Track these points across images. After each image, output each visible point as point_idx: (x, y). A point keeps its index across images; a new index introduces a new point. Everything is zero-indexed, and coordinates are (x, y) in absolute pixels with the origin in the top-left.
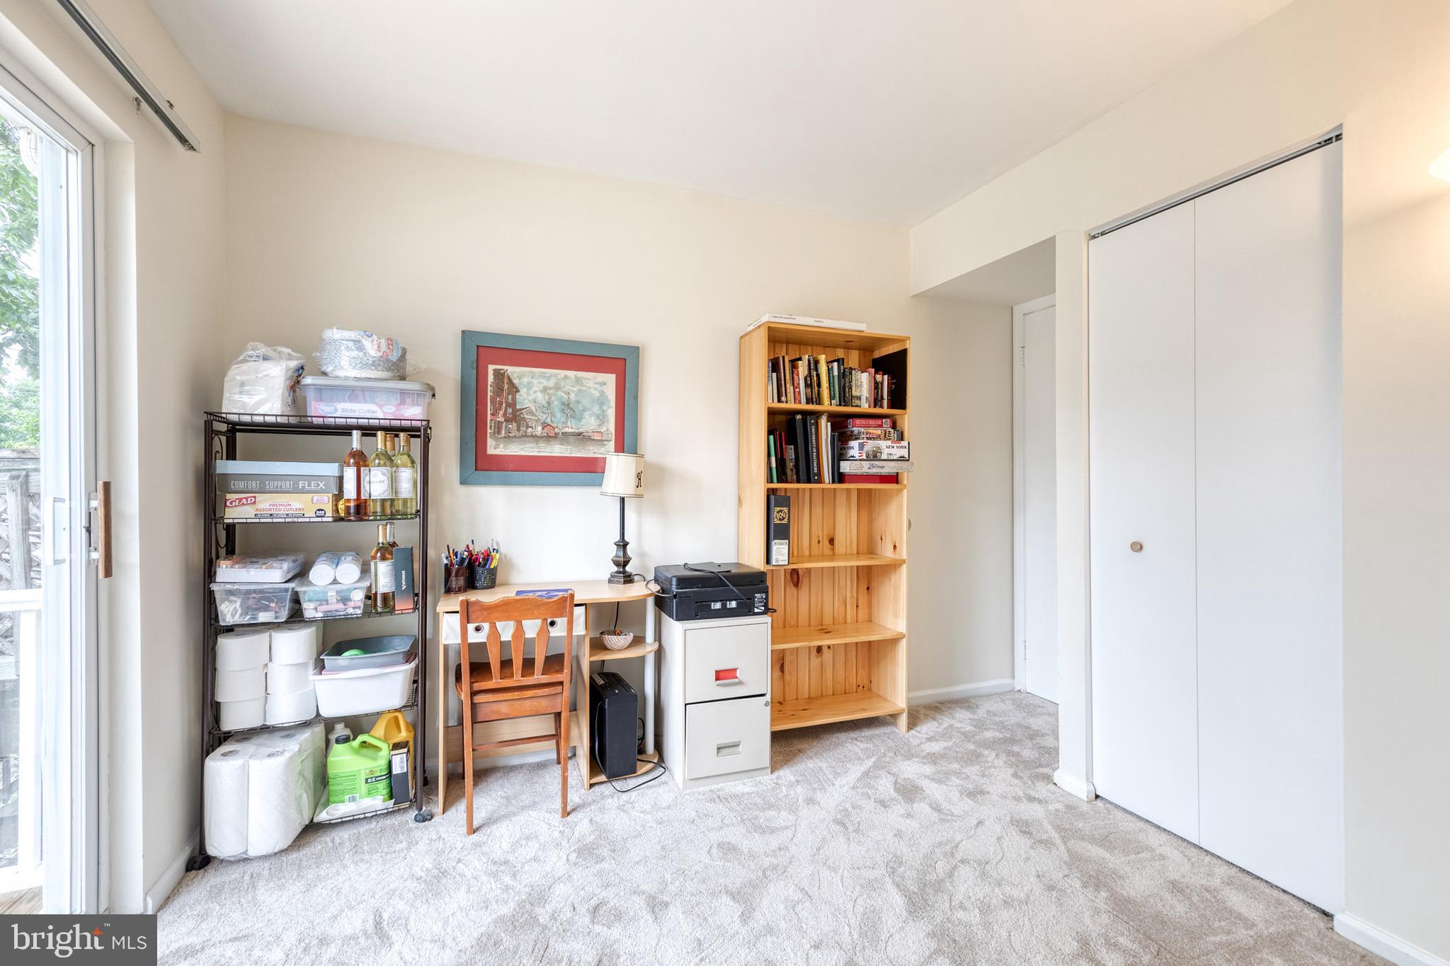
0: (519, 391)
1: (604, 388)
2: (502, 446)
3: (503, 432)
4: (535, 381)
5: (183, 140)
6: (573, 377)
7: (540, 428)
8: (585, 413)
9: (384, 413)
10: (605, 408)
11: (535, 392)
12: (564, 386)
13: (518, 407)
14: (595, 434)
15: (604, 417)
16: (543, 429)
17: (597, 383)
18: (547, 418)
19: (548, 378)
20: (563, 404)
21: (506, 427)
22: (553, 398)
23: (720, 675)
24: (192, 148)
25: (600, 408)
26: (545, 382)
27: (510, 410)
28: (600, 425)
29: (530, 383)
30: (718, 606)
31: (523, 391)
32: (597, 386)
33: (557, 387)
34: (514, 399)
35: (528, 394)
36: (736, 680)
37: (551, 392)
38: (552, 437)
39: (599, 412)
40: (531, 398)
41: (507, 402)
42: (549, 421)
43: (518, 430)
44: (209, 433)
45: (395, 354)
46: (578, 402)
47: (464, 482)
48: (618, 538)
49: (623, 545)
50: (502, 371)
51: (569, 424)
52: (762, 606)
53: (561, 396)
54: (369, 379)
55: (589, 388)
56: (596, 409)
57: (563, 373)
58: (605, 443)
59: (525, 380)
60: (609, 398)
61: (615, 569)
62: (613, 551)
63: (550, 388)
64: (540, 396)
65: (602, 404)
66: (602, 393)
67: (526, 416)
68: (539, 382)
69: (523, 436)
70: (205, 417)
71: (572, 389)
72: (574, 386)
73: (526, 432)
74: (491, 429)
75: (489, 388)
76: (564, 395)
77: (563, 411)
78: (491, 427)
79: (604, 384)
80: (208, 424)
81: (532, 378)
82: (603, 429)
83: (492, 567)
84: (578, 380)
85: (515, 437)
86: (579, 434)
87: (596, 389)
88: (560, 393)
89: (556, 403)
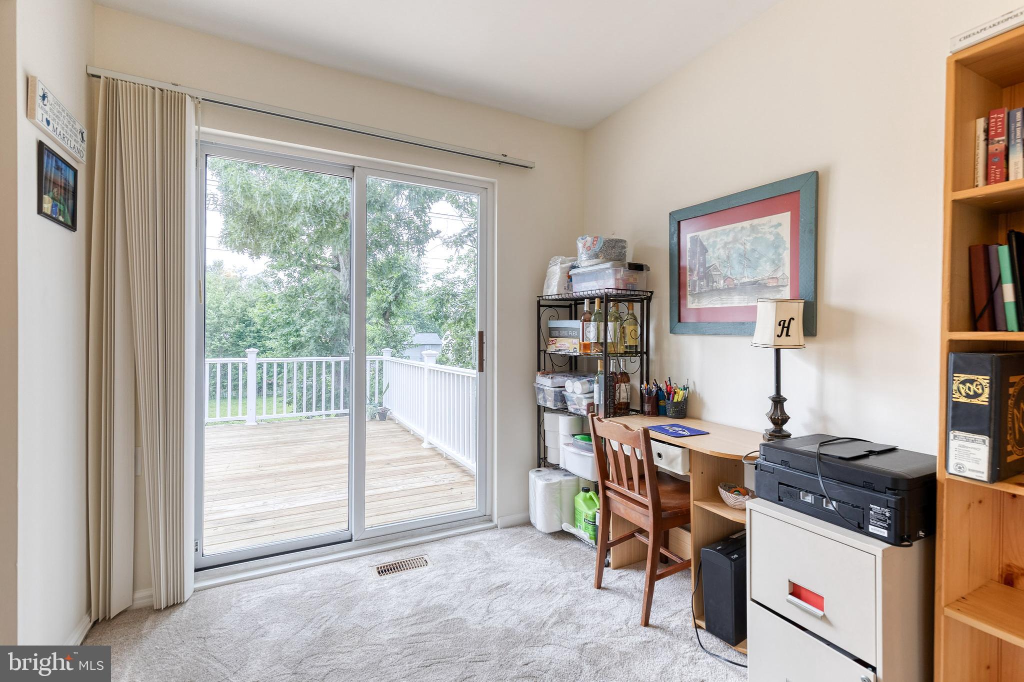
0: (707, 251)
1: (779, 230)
2: (696, 301)
3: (697, 289)
4: (718, 240)
6: (749, 227)
7: (722, 282)
8: (761, 261)
10: (781, 250)
11: (719, 249)
12: (741, 238)
13: (707, 266)
14: (770, 280)
15: (779, 261)
16: (724, 282)
17: (772, 227)
18: (727, 272)
19: (728, 235)
20: (740, 255)
21: (699, 284)
22: (732, 252)
23: (796, 591)
25: (776, 251)
26: (725, 238)
27: (702, 270)
28: (775, 271)
29: (715, 242)
30: (809, 499)
31: (710, 250)
32: (772, 229)
33: (735, 240)
34: (704, 260)
35: (714, 252)
36: (820, 613)
37: (730, 246)
38: (731, 289)
39: (774, 257)
40: (715, 255)
41: (699, 263)
42: (729, 274)
43: (708, 286)
44: (539, 306)
45: (597, 247)
46: (754, 250)
47: (672, 331)
48: (772, 392)
49: (778, 401)
50: (696, 237)
51: (746, 273)
53: (739, 249)
55: (765, 233)
56: (771, 254)
57: (739, 225)
58: (781, 289)
59: (711, 240)
60: (784, 239)
63: (729, 243)
64: (722, 251)
65: (777, 247)
66: (778, 235)
67: (713, 273)
68: (721, 240)
69: (710, 290)
70: (538, 299)
71: (748, 238)
72: (749, 236)
73: (712, 286)
74: (689, 287)
75: (688, 254)
76: (740, 246)
77: (740, 263)
78: (689, 285)
79: (780, 225)
80: (539, 302)
81: (716, 237)
82: (779, 274)
84: (753, 228)
85: (705, 292)
86: (755, 283)
87: (770, 233)
88: (738, 246)
89: (734, 255)
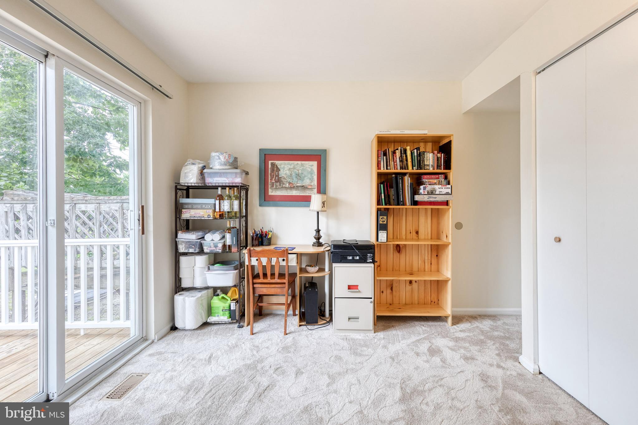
0: (280, 170)
1: (312, 167)
2: (274, 192)
3: (274, 186)
4: (286, 166)
5: (168, 96)
6: (300, 164)
7: (288, 184)
8: (305, 178)
9: (229, 181)
10: (313, 175)
11: (286, 170)
12: (297, 167)
13: (280, 177)
14: (309, 186)
15: (313, 179)
16: (289, 185)
17: (310, 166)
18: (290, 180)
19: (291, 165)
20: (296, 174)
21: (276, 184)
22: (293, 172)
23: (350, 287)
24: (170, 98)
25: (311, 175)
26: (290, 167)
27: (277, 178)
28: (311, 182)
29: (284, 167)
30: (351, 258)
31: (282, 170)
32: (310, 167)
33: (294, 168)
34: (278, 174)
35: (283, 171)
36: (357, 290)
37: (292, 170)
38: (292, 188)
39: (310, 177)
40: (284, 173)
41: (276, 175)
42: (291, 181)
43: (280, 185)
44: (176, 189)
45: (231, 160)
46: (302, 173)
47: (261, 205)
49: (318, 231)
50: (274, 163)
51: (299, 182)
52: (371, 259)
53: (296, 172)
54: (223, 169)
55: (307, 168)
56: (309, 176)
57: (296, 162)
58: (313, 189)
59: (282, 166)
60: (315, 171)
61: (315, 241)
62: (314, 233)
63: (292, 169)
64: (288, 172)
65: (311, 174)
66: (312, 169)
67: (283, 180)
68: (287, 167)
69: (281, 188)
70: (175, 185)
71: (300, 168)
72: (300, 167)
73: (282, 186)
74: (270, 185)
75: (269, 170)
76: (297, 171)
77: (296, 177)
78: (270, 184)
79: (312, 165)
80: (176, 186)
81: (285, 165)
82: (312, 184)
83: (269, 237)
84: (302, 165)
85: (279, 188)
86: (303, 186)
87: (309, 168)
88: (295, 170)
89: (294, 174)
